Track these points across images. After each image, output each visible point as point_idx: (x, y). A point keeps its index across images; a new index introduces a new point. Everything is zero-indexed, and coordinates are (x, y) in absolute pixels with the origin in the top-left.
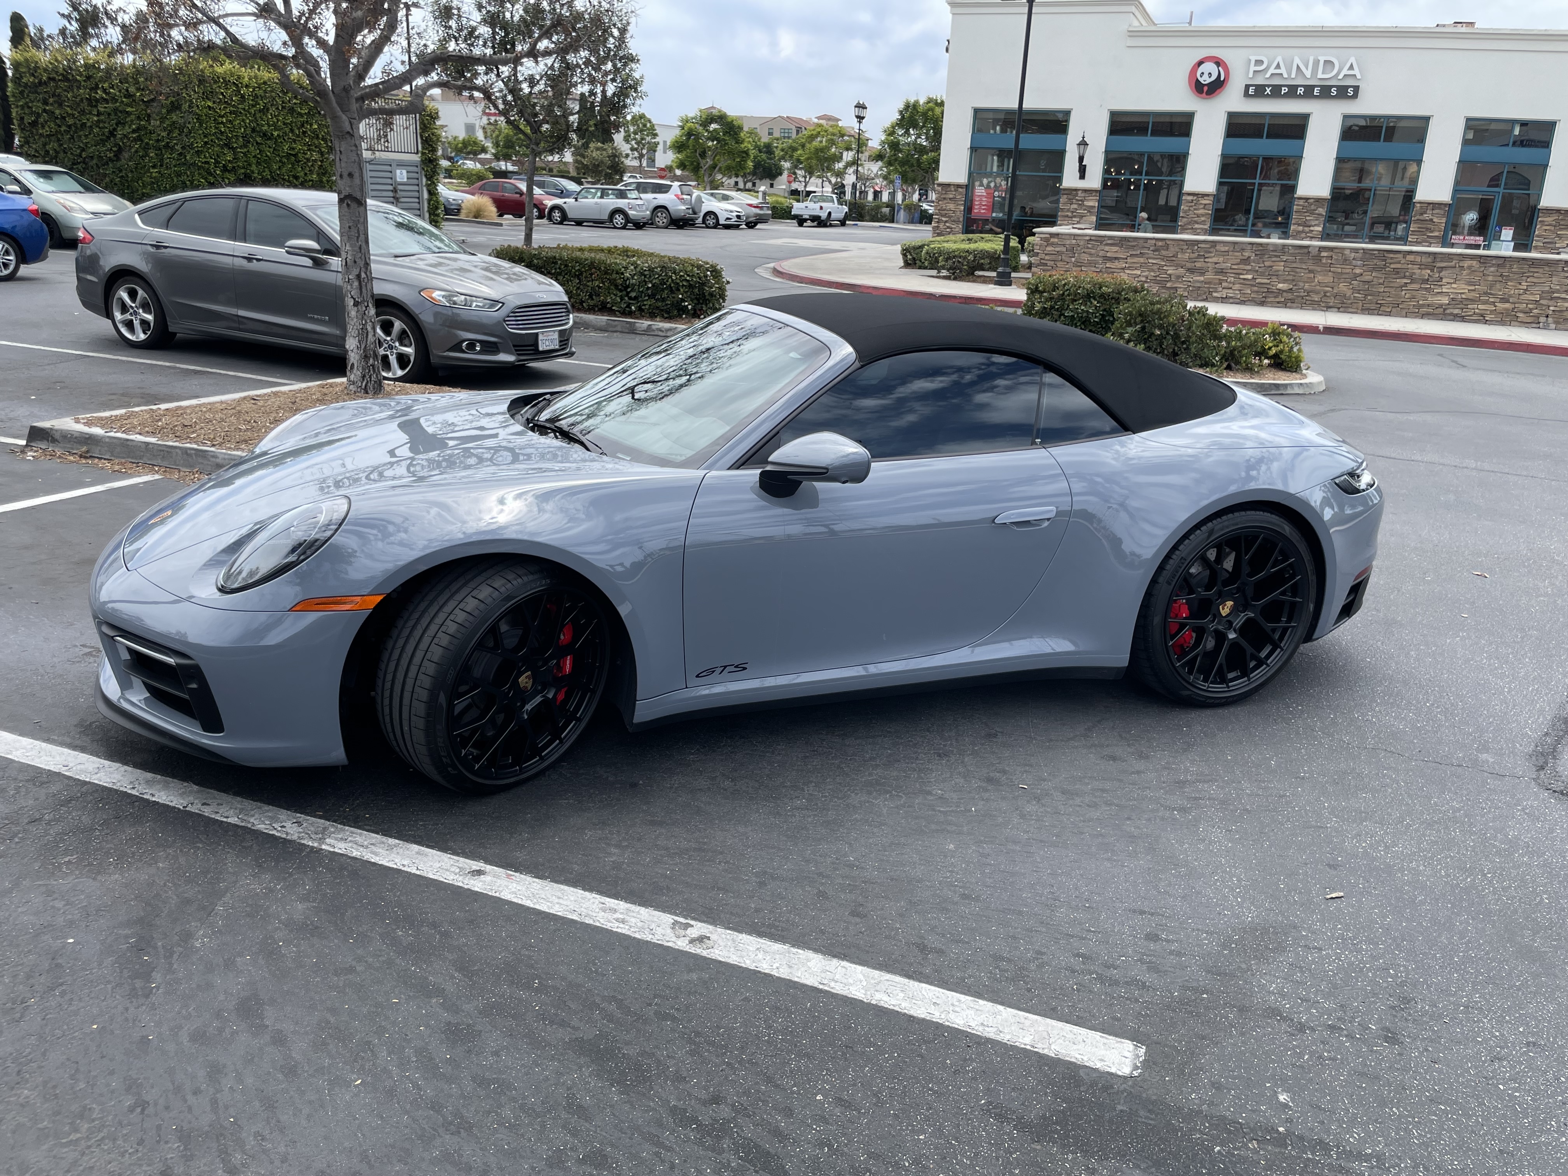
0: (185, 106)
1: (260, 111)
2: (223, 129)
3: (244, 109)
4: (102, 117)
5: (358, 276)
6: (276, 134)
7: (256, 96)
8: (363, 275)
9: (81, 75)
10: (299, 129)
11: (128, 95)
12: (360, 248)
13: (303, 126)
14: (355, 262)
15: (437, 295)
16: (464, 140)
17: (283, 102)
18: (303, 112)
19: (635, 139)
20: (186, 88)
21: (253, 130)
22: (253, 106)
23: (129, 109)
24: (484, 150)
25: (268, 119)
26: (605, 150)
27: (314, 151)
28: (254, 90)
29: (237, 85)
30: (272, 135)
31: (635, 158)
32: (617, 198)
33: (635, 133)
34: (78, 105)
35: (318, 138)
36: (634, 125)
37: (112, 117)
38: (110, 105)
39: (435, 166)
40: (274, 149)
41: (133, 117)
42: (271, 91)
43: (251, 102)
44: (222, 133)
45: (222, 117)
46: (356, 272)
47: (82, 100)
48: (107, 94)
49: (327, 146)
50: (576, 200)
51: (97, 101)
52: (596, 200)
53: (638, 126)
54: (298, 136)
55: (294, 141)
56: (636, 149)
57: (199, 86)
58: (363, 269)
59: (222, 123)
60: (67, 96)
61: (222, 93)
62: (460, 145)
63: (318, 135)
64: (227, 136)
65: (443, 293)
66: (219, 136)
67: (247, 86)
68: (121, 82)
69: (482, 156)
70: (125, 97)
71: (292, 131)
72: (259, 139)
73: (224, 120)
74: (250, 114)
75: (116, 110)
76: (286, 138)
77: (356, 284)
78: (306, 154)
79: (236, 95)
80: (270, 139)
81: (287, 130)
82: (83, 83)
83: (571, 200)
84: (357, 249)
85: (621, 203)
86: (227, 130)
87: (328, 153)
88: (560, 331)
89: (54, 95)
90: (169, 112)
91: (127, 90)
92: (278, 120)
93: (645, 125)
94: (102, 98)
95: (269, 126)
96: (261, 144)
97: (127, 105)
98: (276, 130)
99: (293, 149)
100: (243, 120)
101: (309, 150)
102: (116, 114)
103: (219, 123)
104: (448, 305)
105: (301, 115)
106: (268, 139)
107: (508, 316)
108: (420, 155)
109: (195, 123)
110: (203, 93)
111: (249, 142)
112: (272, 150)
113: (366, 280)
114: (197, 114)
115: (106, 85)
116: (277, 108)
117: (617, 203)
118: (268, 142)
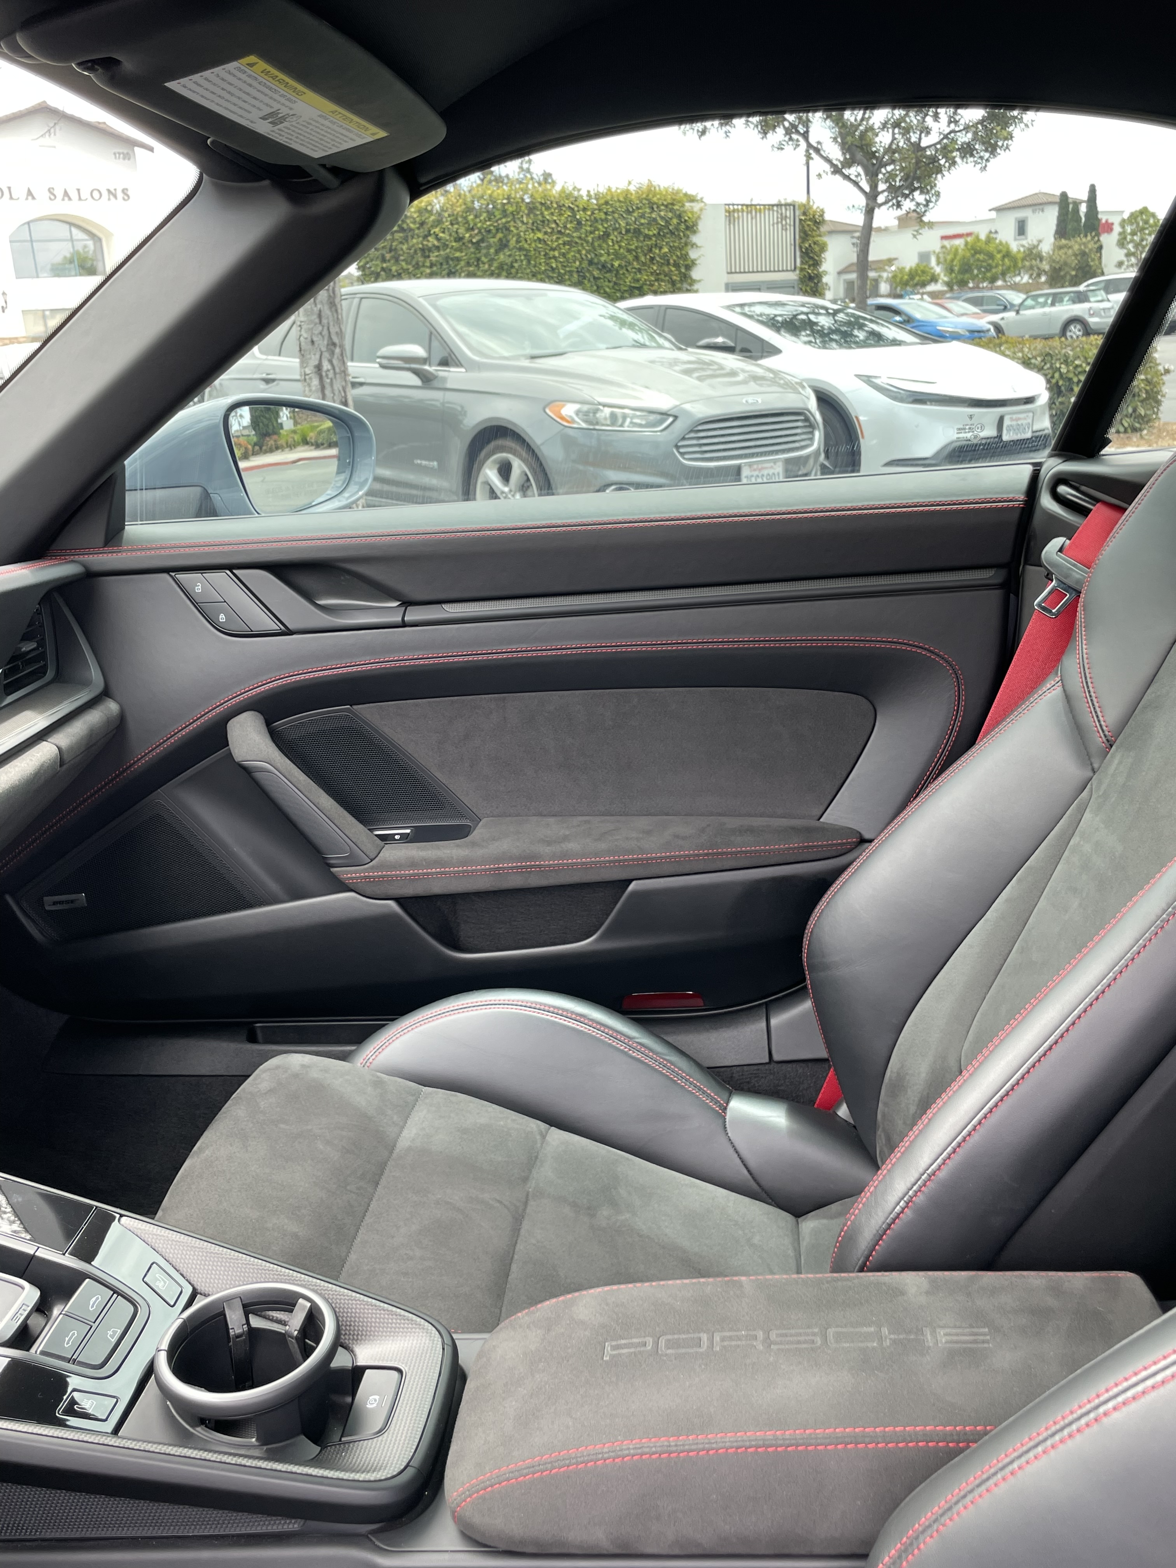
0: (513, 242)
1: (599, 237)
2: (554, 265)
3: (580, 238)
4: (435, 269)
5: (319, 367)
6: (616, 264)
7: (596, 220)
8: (326, 366)
9: (414, 222)
10: (645, 255)
11: (459, 239)
12: (320, 316)
13: (650, 250)
14: (313, 342)
15: (569, 410)
16: (911, 270)
17: (627, 224)
18: (651, 233)
19: (1132, 241)
20: (514, 220)
21: (591, 262)
22: (591, 233)
23: (458, 254)
24: (934, 279)
25: (609, 245)
26: (1070, 247)
27: (662, 281)
28: (593, 213)
29: (573, 209)
30: (612, 265)
31: (1132, 265)
32: (1074, 302)
33: (1133, 233)
34: (413, 257)
35: (668, 264)
36: (1132, 224)
37: (445, 266)
38: (442, 253)
39: (816, 284)
40: (615, 283)
41: (463, 263)
42: (613, 212)
43: (588, 228)
44: (553, 269)
45: (553, 249)
46: (314, 361)
47: (415, 251)
48: (438, 239)
49: (680, 272)
50: (1018, 312)
51: (430, 250)
52: (1047, 310)
53: (1138, 224)
54: (644, 264)
55: (639, 270)
56: (1133, 254)
57: (528, 215)
58: (326, 355)
59: (554, 257)
60: (402, 249)
61: (555, 221)
62: (906, 277)
63: (668, 261)
64: (559, 272)
65: (577, 406)
66: (551, 274)
67: (585, 209)
68: (452, 224)
69: (931, 288)
70: (455, 241)
71: (637, 258)
72: (596, 273)
73: (556, 254)
74: (587, 242)
75: (447, 258)
76: (629, 268)
77: (315, 382)
78: (652, 285)
79: (571, 222)
80: (610, 271)
81: (630, 257)
82: (417, 231)
83: (1010, 315)
84: (315, 317)
85: (1078, 309)
86: (559, 265)
87: (681, 281)
88: (787, 461)
89: (391, 251)
90: (497, 252)
91: (457, 232)
92: (620, 247)
93: (1146, 222)
94: (434, 245)
95: (608, 254)
96: (599, 278)
97: (457, 250)
98: (617, 258)
99: (638, 280)
100: (579, 252)
101: (657, 280)
102: (447, 263)
103: (550, 258)
104: (584, 425)
105: (648, 237)
106: (607, 272)
107: (684, 439)
108: (798, 272)
109: (522, 261)
110: (533, 224)
111: (584, 277)
112: (611, 284)
113: (331, 374)
114: (526, 250)
115: (437, 230)
116: (621, 233)
117: (1072, 310)
118: (608, 275)
